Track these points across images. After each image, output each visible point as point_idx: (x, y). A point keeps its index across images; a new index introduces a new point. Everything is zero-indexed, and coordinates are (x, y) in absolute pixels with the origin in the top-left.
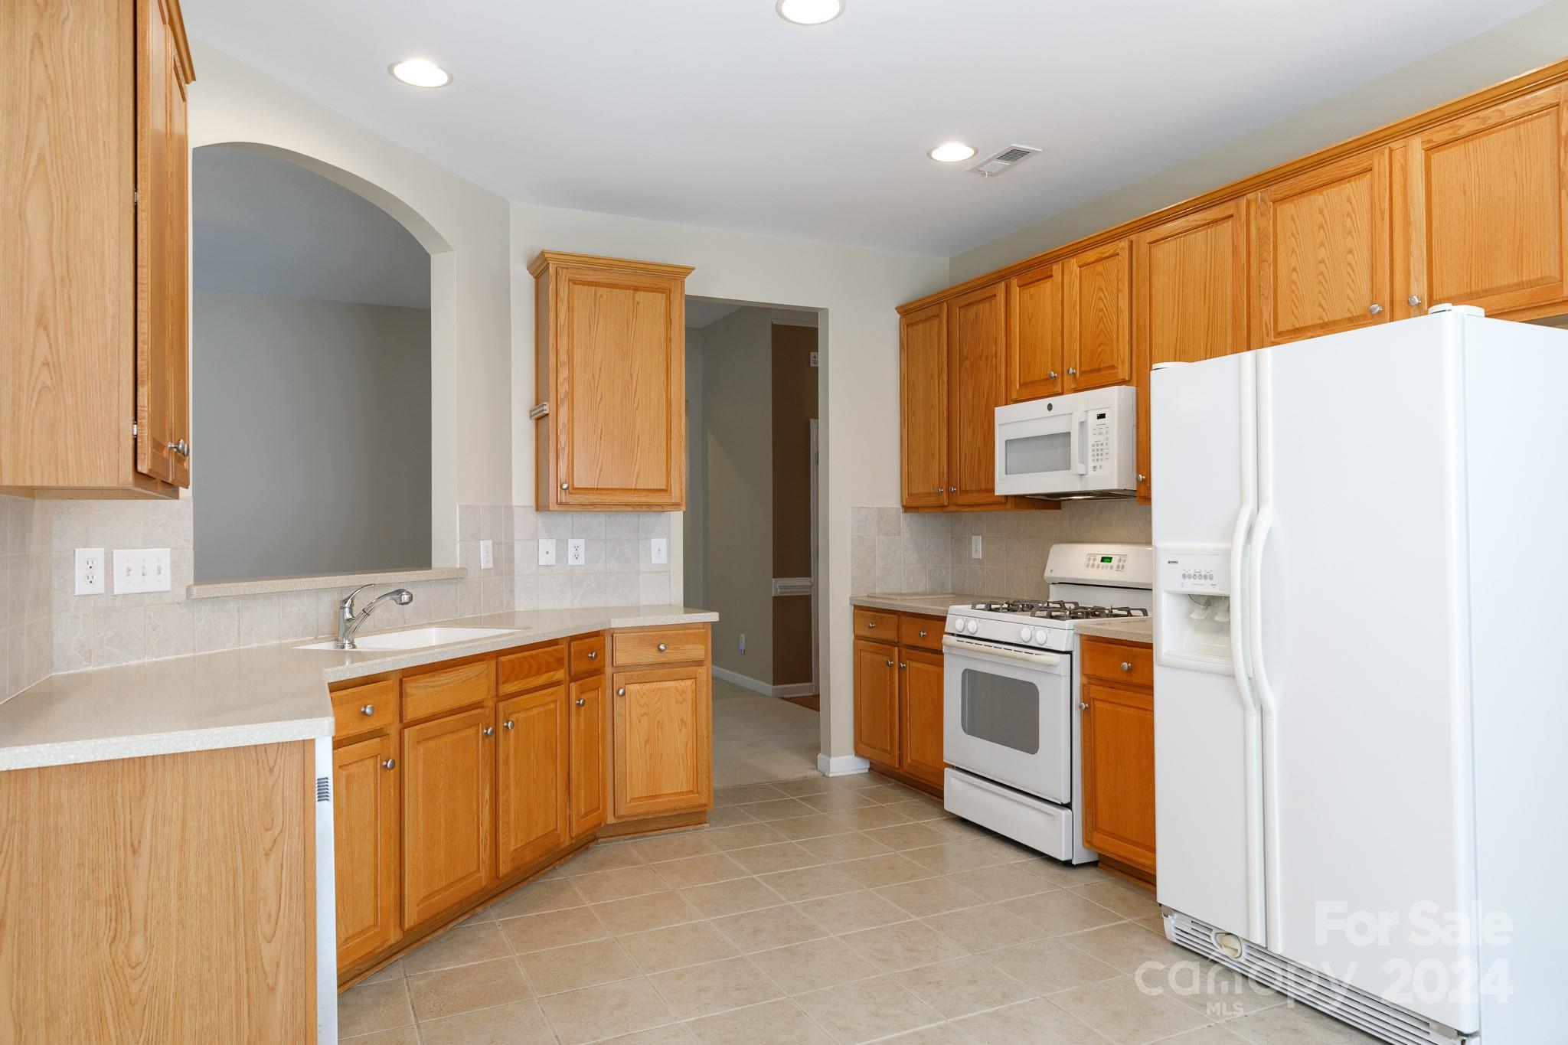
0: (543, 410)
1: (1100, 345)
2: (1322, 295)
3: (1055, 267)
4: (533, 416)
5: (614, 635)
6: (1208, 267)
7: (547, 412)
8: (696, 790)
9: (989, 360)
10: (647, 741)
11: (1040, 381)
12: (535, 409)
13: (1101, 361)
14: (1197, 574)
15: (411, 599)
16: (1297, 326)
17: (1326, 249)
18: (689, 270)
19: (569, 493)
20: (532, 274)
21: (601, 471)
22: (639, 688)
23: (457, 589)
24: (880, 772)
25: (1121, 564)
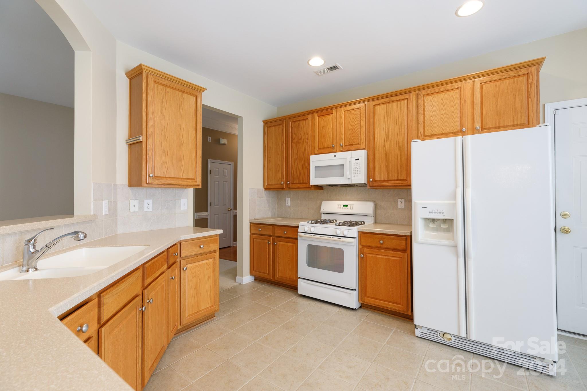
0: (140, 139)
1: (353, 137)
2: (442, 125)
3: (333, 111)
4: (128, 142)
5: (181, 243)
6: (398, 114)
7: (142, 140)
8: (214, 305)
9: (305, 140)
10: (195, 288)
11: (327, 147)
12: (129, 140)
13: (354, 142)
14: (436, 212)
15: (85, 236)
16: (433, 134)
17: (444, 111)
18: (204, 89)
19: (153, 179)
20: (128, 77)
21: (167, 169)
22: (192, 265)
23: (91, 226)
24: (259, 279)
25: (351, 207)
